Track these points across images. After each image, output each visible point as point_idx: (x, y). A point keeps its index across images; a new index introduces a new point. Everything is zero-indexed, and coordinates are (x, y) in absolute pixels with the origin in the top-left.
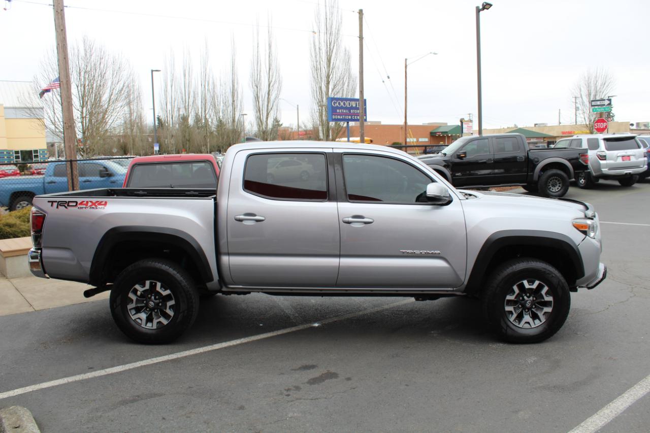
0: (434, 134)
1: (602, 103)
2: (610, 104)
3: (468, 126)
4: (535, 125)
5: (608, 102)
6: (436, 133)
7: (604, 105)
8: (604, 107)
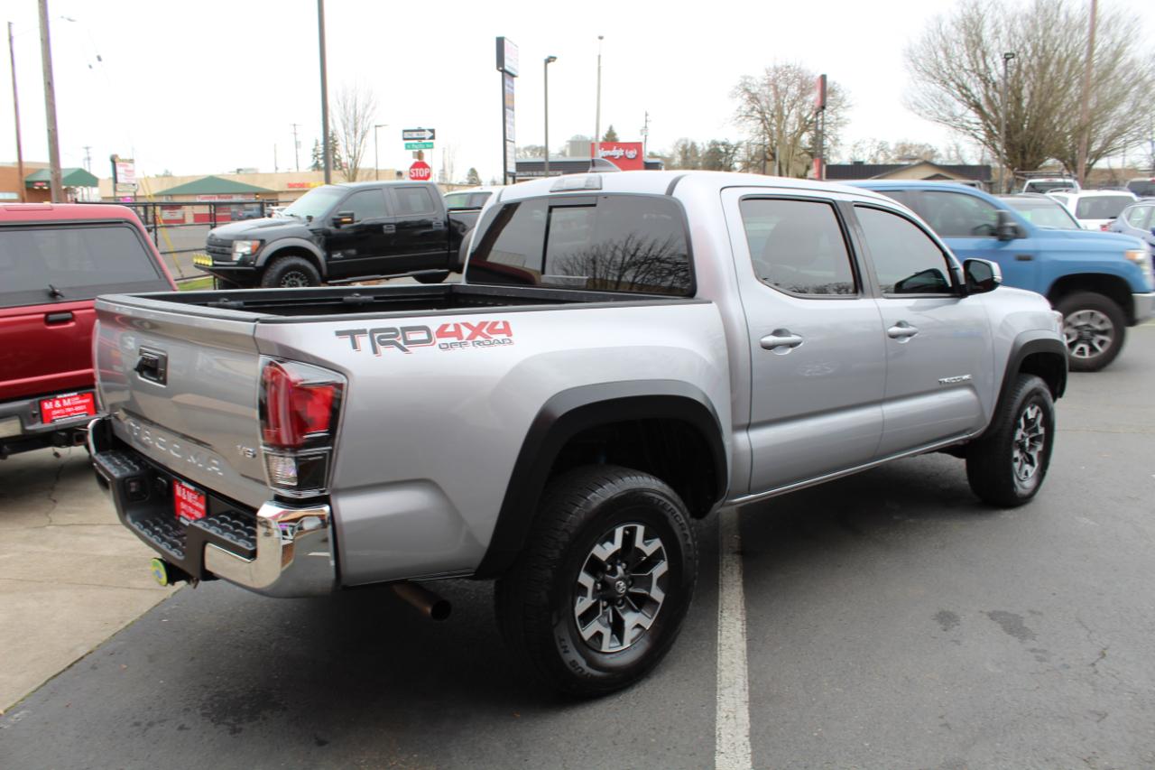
0: (30, 186)
1: (421, 135)
2: (433, 138)
3: (126, 171)
4: (239, 170)
5: (431, 134)
6: (34, 183)
7: (424, 139)
8: (423, 141)
